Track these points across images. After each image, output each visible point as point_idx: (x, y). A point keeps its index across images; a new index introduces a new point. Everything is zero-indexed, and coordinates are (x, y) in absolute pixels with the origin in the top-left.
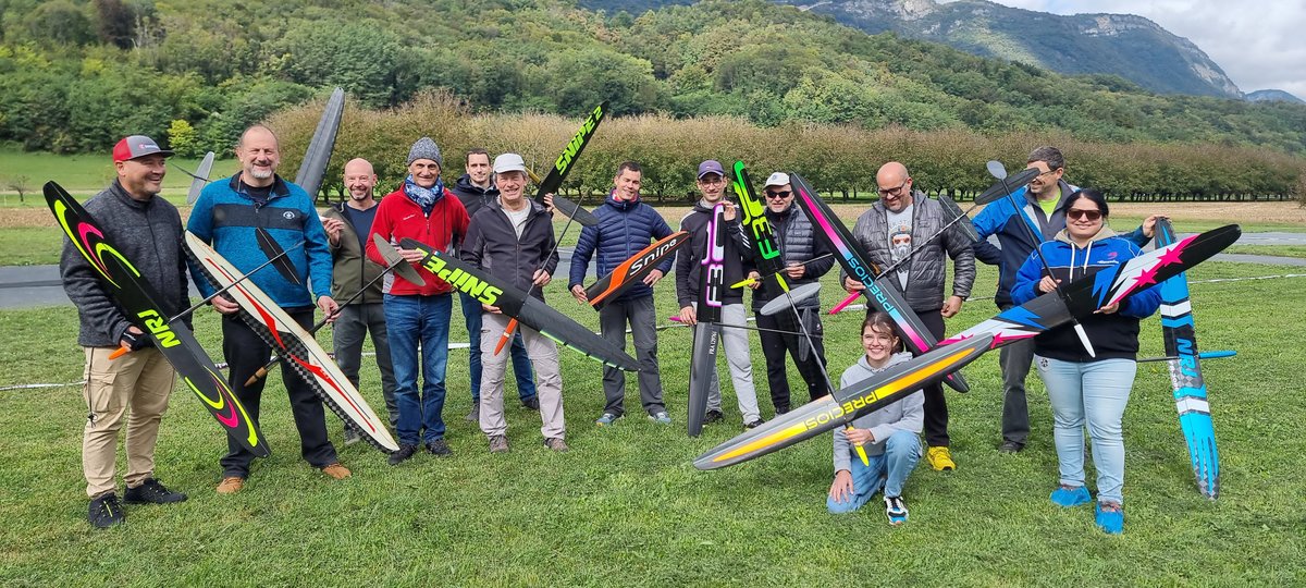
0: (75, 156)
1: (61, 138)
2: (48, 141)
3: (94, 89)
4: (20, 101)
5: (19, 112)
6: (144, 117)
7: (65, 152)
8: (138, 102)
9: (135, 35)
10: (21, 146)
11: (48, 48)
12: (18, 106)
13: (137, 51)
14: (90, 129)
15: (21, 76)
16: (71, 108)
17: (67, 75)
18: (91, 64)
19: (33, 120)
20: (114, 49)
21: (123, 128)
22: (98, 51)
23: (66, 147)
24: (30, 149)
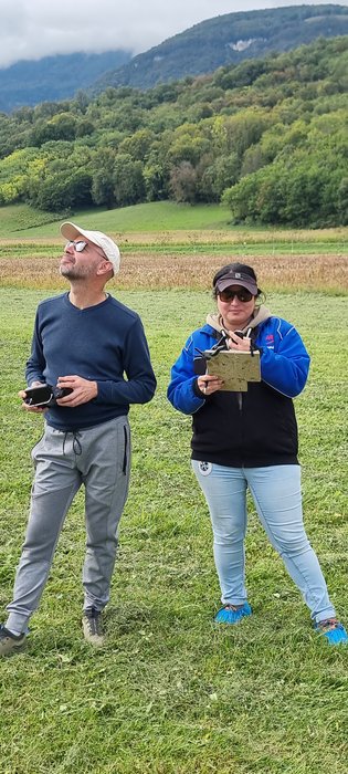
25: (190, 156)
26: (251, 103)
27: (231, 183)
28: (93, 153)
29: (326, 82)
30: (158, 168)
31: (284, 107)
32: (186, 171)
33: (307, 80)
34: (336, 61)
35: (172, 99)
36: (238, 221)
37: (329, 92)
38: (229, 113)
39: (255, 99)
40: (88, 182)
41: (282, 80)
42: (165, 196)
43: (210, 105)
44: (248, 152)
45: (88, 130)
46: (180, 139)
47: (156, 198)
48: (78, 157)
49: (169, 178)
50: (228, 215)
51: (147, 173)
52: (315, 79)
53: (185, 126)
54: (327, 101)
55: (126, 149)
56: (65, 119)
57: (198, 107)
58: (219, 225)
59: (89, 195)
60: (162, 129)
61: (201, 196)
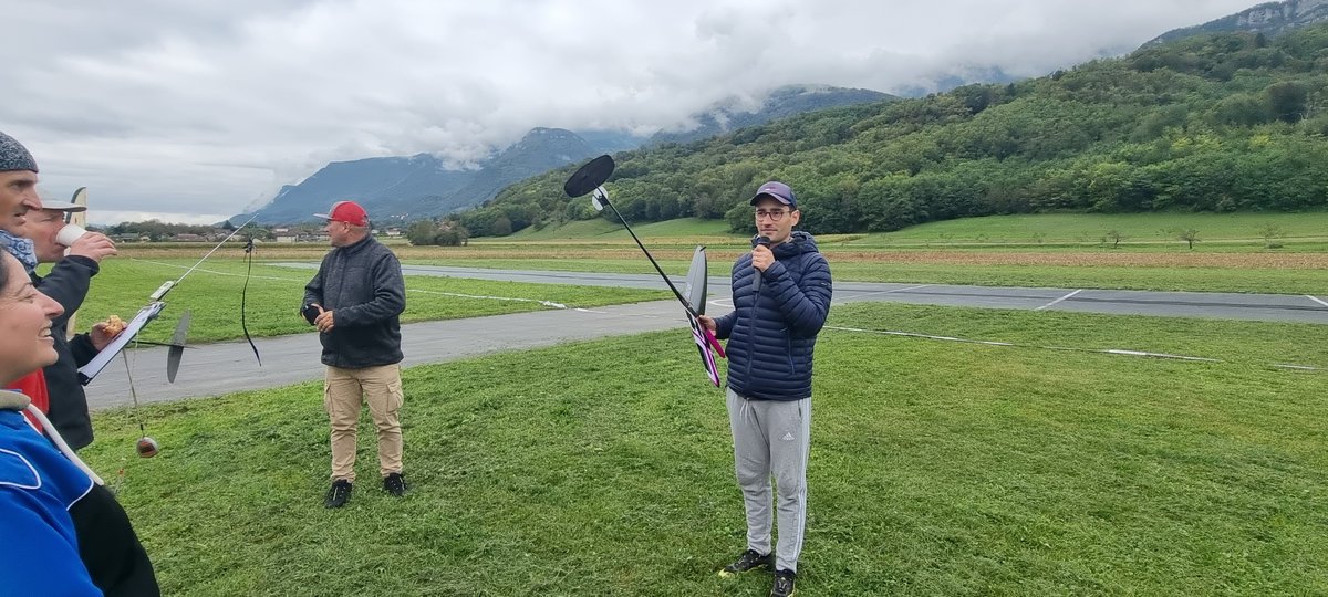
0: (1232, 214)
1: (1226, 200)
2: (1215, 201)
3: (1258, 159)
4: (1194, 176)
5: (1192, 184)
6: (1304, 178)
7: (1227, 210)
8: (1299, 166)
9: (1303, 110)
10: (1190, 209)
11: (1222, 133)
12: (1192, 179)
13: (1304, 122)
14: (1250, 191)
15: (1198, 156)
16: (1236, 176)
17: (1236, 151)
18: (1257, 140)
19: (1202, 189)
20: (1283, 124)
21: (1282, 188)
22: (1266, 128)
23: (1225, 207)
24: (1196, 211)
25: (707, 189)
26: (753, 154)
27: (732, 207)
28: (647, 187)
29: (801, 142)
30: (688, 197)
31: (770, 158)
32: (705, 199)
33: (791, 139)
34: (811, 127)
35: (702, 150)
36: (735, 231)
37: (803, 148)
38: (737, 161)
39: (755, 152)
40: (643, 205)
41: (775, 139)
42: (691, 215)
43: (725, 155)
44: (744, 188)
45: (644, 172)
46: (702, 179)
47: (686, 215)
48: (637, 188)
49: (694, 203)
50: (728, 227)
51: (681, 199)
52: (797, 138)
53: (706, 171)
54: (799, 155)
55: (668, 184)
56: (631, 165)
57: (717, 156)
58: (723, 234)
59: (643, 213)
60: (693, 170)
61: (713, 215)
